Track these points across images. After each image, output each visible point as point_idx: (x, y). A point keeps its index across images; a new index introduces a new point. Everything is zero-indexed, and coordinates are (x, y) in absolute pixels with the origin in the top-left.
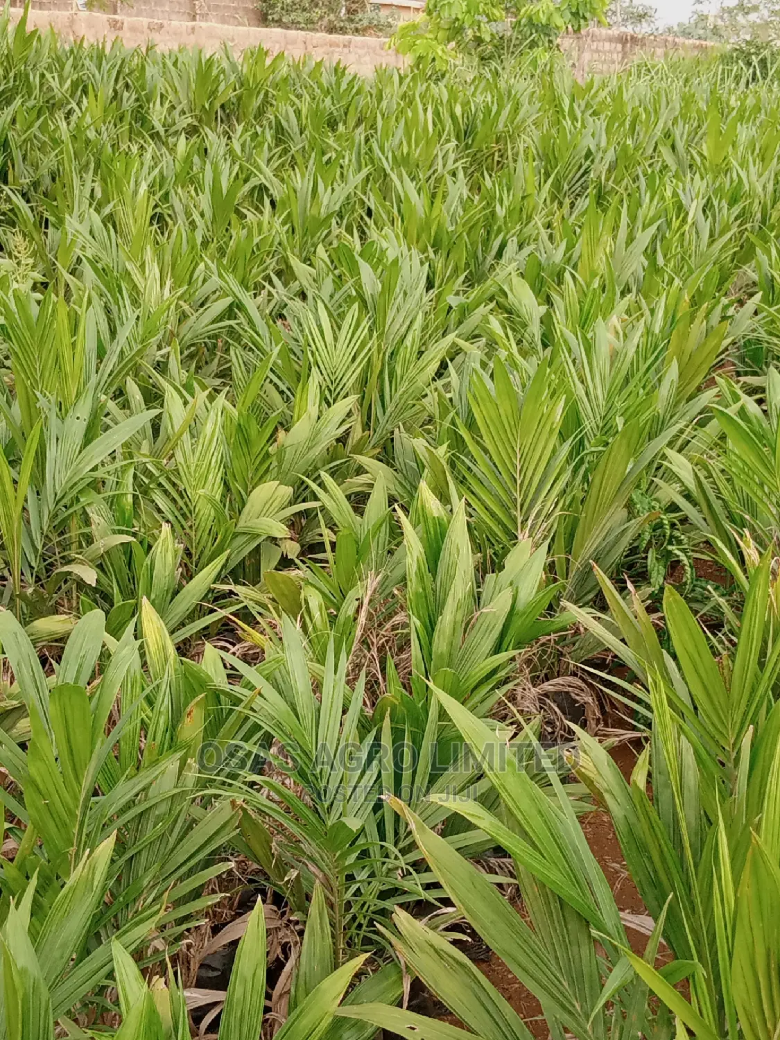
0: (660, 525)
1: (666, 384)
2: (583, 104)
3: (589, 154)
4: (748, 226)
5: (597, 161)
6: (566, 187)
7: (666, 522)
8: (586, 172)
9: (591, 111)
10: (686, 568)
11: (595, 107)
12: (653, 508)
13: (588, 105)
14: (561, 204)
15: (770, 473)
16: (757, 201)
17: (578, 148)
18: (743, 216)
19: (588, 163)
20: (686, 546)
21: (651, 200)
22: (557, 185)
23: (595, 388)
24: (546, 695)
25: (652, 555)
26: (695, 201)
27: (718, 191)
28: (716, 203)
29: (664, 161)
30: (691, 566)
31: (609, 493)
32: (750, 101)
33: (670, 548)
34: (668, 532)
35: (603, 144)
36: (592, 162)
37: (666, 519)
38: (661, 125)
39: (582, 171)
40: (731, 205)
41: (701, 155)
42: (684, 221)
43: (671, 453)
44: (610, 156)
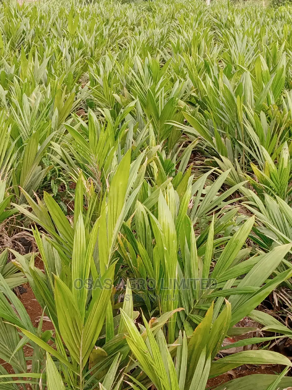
0: (55, 171)
1: (54, 118)
2: (22, 13)
3: (24, 32)
4: (86, 57)
5: (27, 34)
6: (16, 45)
7: (57, 169)
8: (23, 39)
9: (25, 15)
10: (66, 185)
11: (26, 14)
12: (51, 164)
13: (23, 13)
14: (15, 51)
15: (88, 147)
16: (88, 48)
17: (19, 29)
18: (84, 54)
19: (24, 35)
20: (65, 177)
21: (49, 48)
22: (13, 44)
23: (25, 121)
24: (16, 239)
25: (52, 182)
26: (65, 48)
27: (74, 44)
28: (73, 49)
29: (53, 34)
30: (67, 185)
31: (31, 160)
32: (85, 10)
33: (59, 178)
34: (58, 173)
35: (29, 28)
36: (25, 35)
37: (56, 168)
38: (51, 20)
39: (22, 38)
40: (79, 49)
41: (67, 31)
42: (62, 56)
43: (53, 143)
44: (32, 32)
